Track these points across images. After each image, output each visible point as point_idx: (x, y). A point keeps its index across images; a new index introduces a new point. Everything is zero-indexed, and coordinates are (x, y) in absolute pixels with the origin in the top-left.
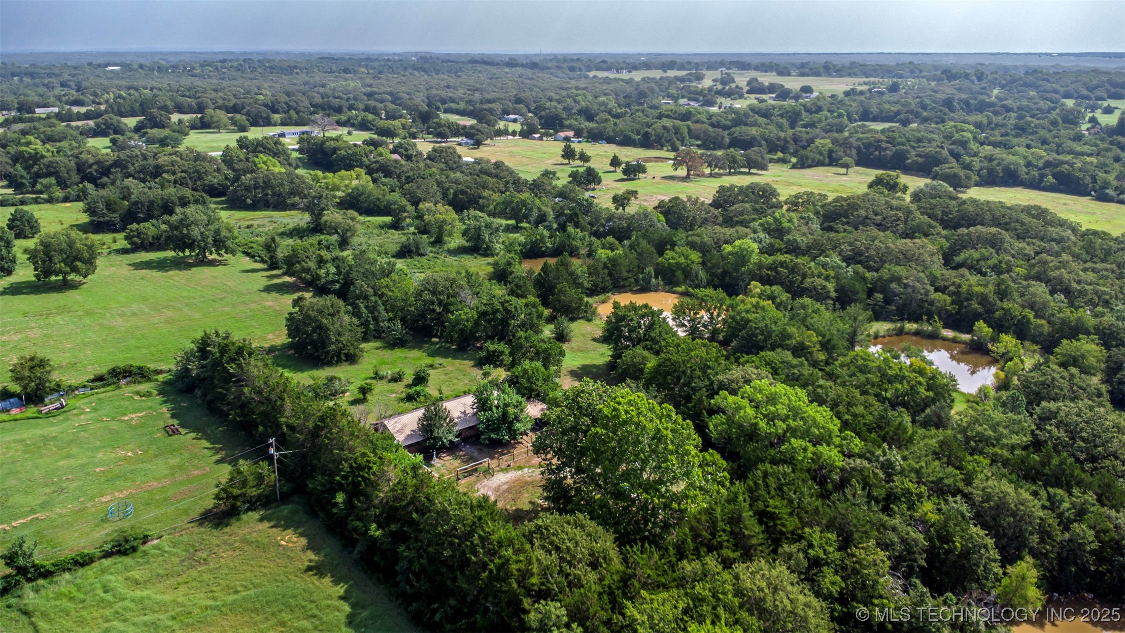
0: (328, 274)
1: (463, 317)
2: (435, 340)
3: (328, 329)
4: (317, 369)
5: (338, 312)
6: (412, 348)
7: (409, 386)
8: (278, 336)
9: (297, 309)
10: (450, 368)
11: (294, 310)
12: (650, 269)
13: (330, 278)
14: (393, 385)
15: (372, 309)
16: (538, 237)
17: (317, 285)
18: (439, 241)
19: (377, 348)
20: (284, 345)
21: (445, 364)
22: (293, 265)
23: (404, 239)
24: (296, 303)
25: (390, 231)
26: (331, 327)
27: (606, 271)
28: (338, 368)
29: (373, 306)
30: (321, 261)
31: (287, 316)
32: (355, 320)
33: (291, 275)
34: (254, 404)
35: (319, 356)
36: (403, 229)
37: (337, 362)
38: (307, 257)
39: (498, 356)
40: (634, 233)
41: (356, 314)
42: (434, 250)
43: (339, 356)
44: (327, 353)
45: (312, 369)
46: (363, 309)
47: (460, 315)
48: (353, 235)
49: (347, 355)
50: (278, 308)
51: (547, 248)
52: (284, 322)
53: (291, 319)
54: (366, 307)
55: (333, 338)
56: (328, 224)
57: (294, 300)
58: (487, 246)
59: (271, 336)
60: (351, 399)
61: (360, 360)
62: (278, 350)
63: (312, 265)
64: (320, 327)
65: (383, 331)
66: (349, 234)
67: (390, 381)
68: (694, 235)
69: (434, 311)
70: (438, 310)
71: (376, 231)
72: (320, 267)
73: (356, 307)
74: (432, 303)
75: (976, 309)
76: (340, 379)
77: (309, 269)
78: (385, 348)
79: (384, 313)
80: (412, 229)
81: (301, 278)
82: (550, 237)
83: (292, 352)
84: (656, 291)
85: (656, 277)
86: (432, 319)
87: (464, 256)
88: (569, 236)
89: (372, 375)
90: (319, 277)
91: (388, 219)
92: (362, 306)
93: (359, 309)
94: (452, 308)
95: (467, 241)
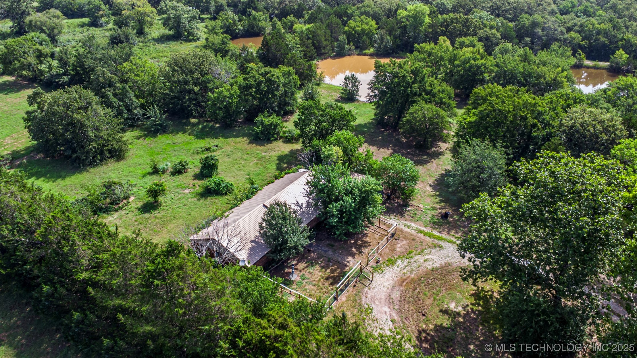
0: (50, 67)
1: (227, 94)
2: (193, 121)
3: (83, 125)
4: (80, 172)
5: (89, 104)
6: (175, 132)
7: (197, 177)
8: (17, 139)
9: (35, 107)
10: (229, 149)
11: (31, 109)
12: (342, 37)
13: (54, 72)
14: (179, 178)
15: (122, 97)
16: (231, 21)
17: (41, 80)
18: (141, 32)
19: (138, 138)
20: (27, 148)
21: (220, 145)
22: (10, 63)
23: (108, 34)
24: (32, 100)
25: (91, 28)
26: (87, 122)
27: (310, 41)
28: (104, 167)
29: (122, 94)
30: (40, 56)
31: (26, 116)
32: (109, 111)
33: (10, 74)
34: (22, 248)
35: (78, 158)
36: (101, 26)
37: (101, 160)
38: (25, 53)
39: (275, 129)
40: (305, 12)
41: (108, 104)
42: (141, 40)
43: (102, 153)
44: (88, 152)
45: (73, 173)
46: (113, 99)
47: (222, 92)
48: (60, 32)
49: (110, 151)
50: (6, 108)
51: (239, 30)
52: (23, 124)
53: (30, 117)
54: (115, 95)
55: (91, 134)
56: (33, 23)
57: (29, 97)
58: (189, 33)
59: (8, 141)
60: (140, 204)
61: (126, 155)
62: (23, 156)
63: (32, 60)
64: (71, 123)
65: (138, 119)
66: (56, 31)
67: (173, 174)
68: (363, 6)
69: (191, 91)
70: (196, 89)
71: (77, 29)
72: (41, 63)
73: (103, 96)
74: (186, 83)
75: (604, 42)
76: (121, 184)
77: (30, 65)
78: (146, 136)
79: (135, 99)
80: (110, 26)
81: (21, 76)
82: (240, 21)
83: (40, 156)
84: (349, 55)
85: (349, 43)
86: (190, 100)
87: (171, 42)
88: (255, 19)
89: (151, 170)
90: (42, 72)
91: (86, 20)
92: (110, 94)
93: (108, 98)
94: (210, 86)
95: (170, 30)
